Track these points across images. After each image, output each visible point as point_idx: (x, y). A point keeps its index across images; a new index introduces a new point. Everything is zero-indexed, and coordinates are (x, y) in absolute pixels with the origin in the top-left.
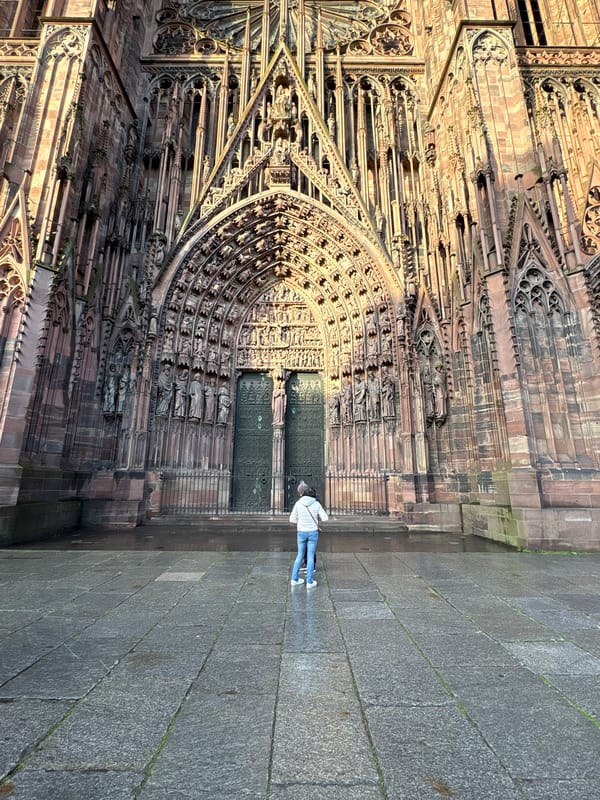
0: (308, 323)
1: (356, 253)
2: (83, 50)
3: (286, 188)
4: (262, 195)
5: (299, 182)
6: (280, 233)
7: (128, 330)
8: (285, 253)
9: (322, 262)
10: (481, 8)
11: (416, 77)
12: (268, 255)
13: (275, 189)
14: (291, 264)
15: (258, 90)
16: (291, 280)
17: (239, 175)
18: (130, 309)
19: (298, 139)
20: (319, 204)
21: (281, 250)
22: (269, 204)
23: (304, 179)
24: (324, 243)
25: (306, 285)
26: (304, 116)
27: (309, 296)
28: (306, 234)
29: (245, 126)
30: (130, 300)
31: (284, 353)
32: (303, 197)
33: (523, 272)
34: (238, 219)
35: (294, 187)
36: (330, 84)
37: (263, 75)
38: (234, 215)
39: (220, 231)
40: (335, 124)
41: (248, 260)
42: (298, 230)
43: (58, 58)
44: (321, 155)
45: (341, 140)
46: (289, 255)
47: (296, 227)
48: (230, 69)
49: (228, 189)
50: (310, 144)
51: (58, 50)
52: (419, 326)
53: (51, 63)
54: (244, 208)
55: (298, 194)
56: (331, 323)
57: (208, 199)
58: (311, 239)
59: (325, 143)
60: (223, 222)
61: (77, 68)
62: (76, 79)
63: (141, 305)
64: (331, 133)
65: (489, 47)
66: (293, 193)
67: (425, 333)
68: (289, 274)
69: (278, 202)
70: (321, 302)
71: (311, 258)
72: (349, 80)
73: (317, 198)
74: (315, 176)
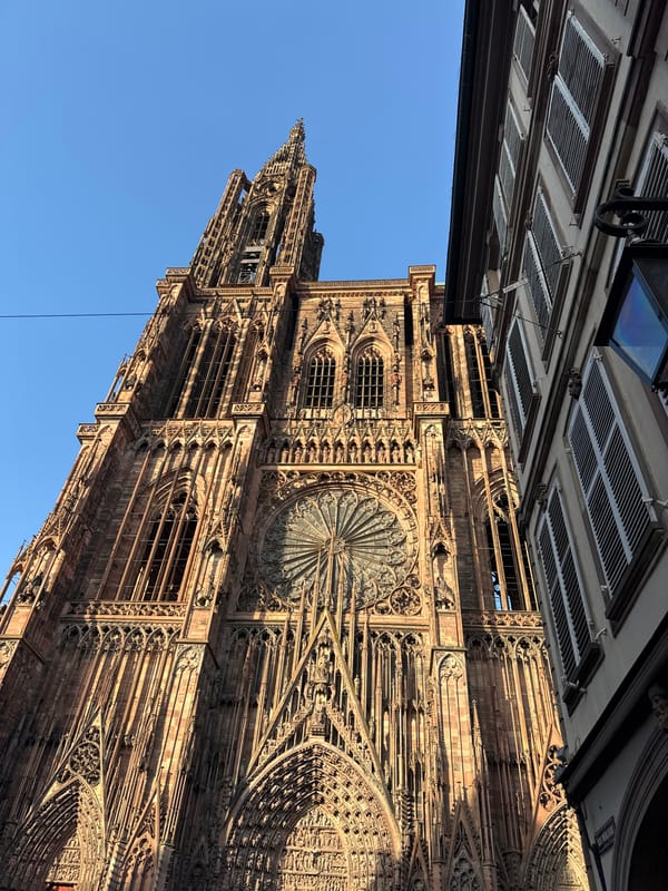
0: (336, 849)
1: (371, 799)
2: (198, 663)
3: (321, 740)
4: (303, 746)
5: (331, 734)
6: (316, 771)
7: (199, 865)
8: (319, 786)
9: (347, 798)
10: (449, 629)
11: (423, 634)
12: (306, 787)
13: (313, 740)
14: (324, 794)
15: (307, 652)
16: (324, 806)
17: (290, 728)
18: (202, 847)
19: (332, 696)
20: (344, 755)
21: (316, 783)
22: (309, 751)
23: (335, 731)
24: (348, 784)
25: (336, 814)
26: (338, 673)
27: (338, 823)
28: (335, 775)
29: (296, 683)
30: (203, 839)
31: (315, 879)
32: (333, 748)
33: (456, 861)
34: (285, 765)
35: (327, 739)
36: (359, 638)
37: (311, 639)
38: (283, 762)
39: (272, 775)
40: (360, 685)
41: (290, 794)
42: (329, 771)
43: (183, 670)
44: (348, 710)
45: (364, 697)
46: (323, 787)
47: (327, 769)
48: (289, 626)
49: (280, 741)
50: (340, 701)
51: (183, 663)
52: (412, 875)
53: (179, 672)
54: (290, 757)
55: (328, 745)
56: (354, 853)
57: (265, 750)
58: (338, 779)
59: (352, 701)
60: (274, 769)
61: (194, 677)
62: (193, 685)
63: (211, 845)
64: (356, 693)
65: (450, 666)
66: (326, 745)
67: (418, 880)
68: (323, 801)
69: (315, 750)
70: (347, 831)
71: (339, 793)
72: (374, 635)
73: (343, 749)
74: (343, 731)
